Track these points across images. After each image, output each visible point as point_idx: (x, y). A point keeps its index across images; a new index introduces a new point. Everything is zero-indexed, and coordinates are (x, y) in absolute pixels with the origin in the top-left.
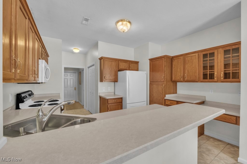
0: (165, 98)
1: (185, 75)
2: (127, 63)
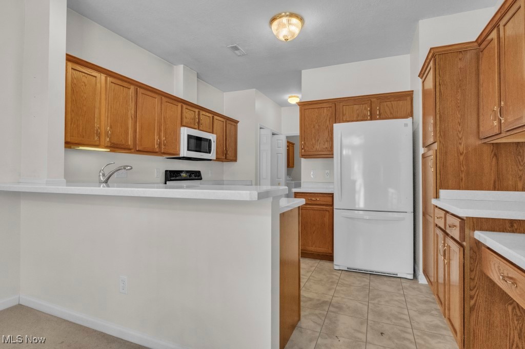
0: (436, 202)
1: (502, 103)
2: (366, 105)
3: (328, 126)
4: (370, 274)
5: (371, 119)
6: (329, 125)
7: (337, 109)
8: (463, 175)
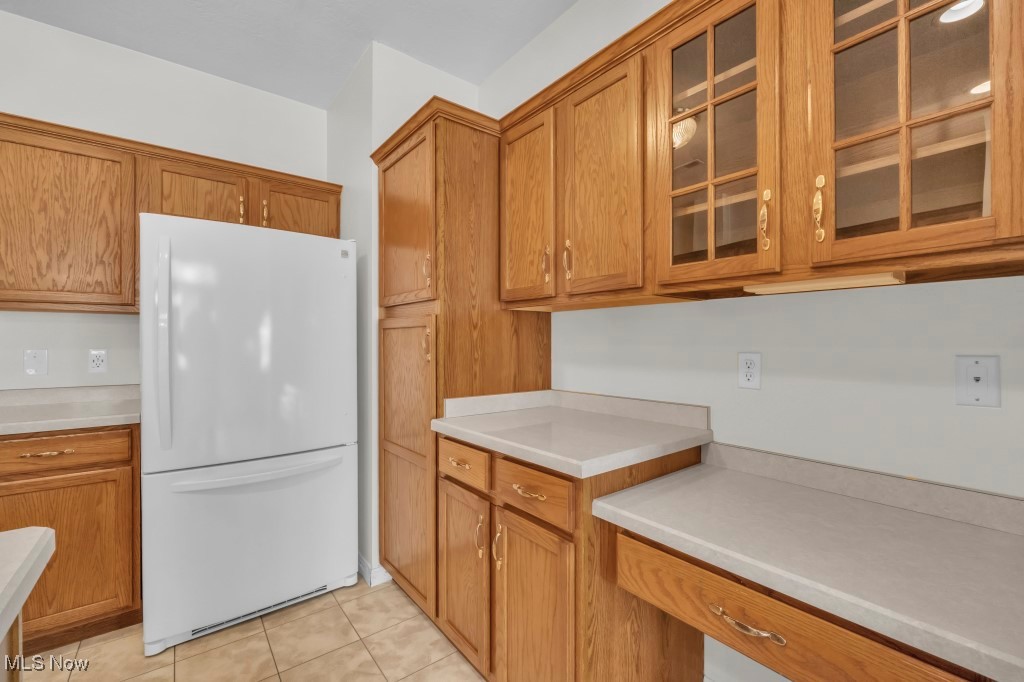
0: (437, 425)
1: (568, 243)
2: (234, 188)
3: (104, 217)
4: (261, 617)
5: (247, 222)
6: (109, 215)
7: (139, 173)
8: (477, 368)
